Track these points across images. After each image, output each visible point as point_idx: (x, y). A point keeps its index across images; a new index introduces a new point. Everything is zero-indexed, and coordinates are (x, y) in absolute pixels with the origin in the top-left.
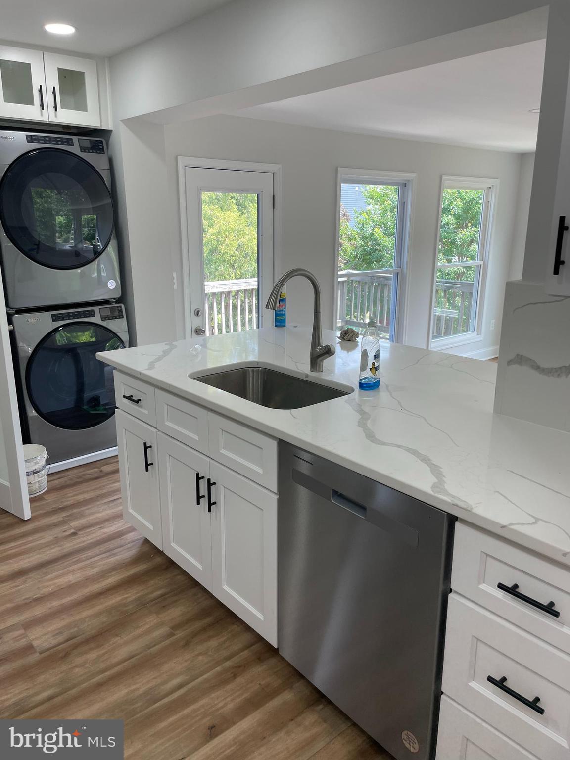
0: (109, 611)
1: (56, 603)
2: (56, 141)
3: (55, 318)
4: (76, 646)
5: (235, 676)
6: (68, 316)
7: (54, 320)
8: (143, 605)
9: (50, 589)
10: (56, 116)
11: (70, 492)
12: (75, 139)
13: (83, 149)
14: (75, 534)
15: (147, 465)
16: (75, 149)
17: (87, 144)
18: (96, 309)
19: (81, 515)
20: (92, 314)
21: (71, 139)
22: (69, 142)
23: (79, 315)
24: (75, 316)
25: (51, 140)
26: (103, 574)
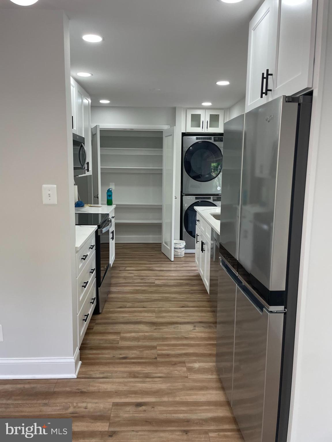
0: (178, 283)
1: (166, 278)
2: (206, 138)
3: (196, 198)
4: (164, 286)
5: (198, 302)
6: (201, 198)
7: (196, 199)
8: (187, 284)
9: (167, 275)
10: (207, 130)
11: (190, 258)
12: (213, 137)
13: (215, 140)
14: (183, 267)
15: (197, 241)
16: (212, 141)
17: (217, 139)
18: (212, 197)
19: (188, 264)
20: (210, 198)
21: (211, 138)
22: (210, 139)
23: (205, 198)
24: (203, 198)
25: (204, 138)
26: (183, 276)
